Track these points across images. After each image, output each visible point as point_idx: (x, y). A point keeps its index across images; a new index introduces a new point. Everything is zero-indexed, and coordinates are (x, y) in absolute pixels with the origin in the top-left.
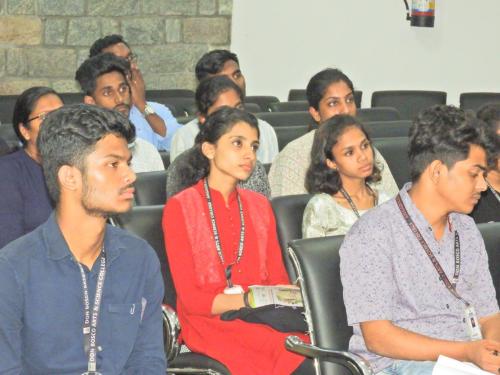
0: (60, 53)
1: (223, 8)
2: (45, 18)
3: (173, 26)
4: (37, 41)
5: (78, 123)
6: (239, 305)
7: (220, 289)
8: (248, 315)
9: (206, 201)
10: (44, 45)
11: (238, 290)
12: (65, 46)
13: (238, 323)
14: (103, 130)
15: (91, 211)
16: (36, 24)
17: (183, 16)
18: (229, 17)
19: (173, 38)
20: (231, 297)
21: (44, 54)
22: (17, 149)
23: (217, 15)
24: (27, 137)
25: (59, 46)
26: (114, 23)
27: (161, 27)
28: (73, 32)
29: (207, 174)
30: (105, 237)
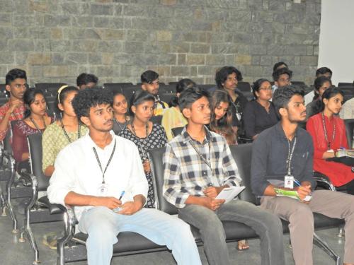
0: (257, 67)
1: (315, 53)
2: (253, 55)
3: (297, 59)
4: (249, 63)
5: (283, 93)
6: (333, 156)
7: (325, 150)
8: (336, 160)
9: (322, 119)
10: (252, 65)
11: (332, 151)
12: (259, 65)
13: (333, 163)
14: (292, 94)
15: (292, 122)
16: (249, 58)
17: (301, 55)
18: (317, 56)
19: (297, 63)
20: (330, 153)
21: (252, 68)
22: (253, 100)
23: (313, 55)
24: (258, 95)
25: (257, 65)
26: (276, 57)
27: (293, 59)
28: (262, 60)
29: (323, 109)
30: (296, 131)
